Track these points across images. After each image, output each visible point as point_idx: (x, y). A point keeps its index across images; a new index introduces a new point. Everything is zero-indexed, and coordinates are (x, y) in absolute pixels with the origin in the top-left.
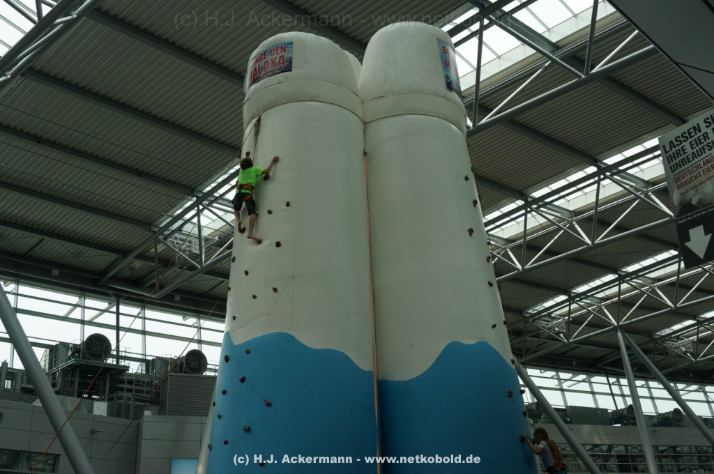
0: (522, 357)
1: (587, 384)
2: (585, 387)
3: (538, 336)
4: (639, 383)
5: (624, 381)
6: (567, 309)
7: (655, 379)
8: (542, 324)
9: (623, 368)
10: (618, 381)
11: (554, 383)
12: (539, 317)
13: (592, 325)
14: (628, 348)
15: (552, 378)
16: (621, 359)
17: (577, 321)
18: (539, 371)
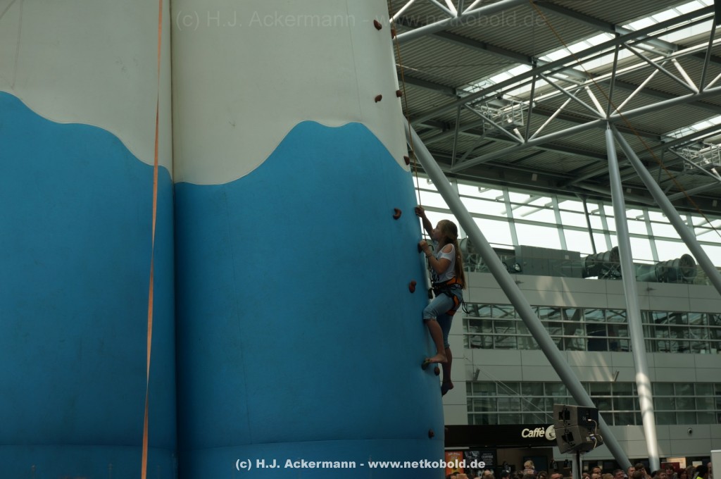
0: (450, 164)
1: (552, 212)
2: (549, 216)
3: (479, 131)
4: (632, 213)
5: (609, 210)
6: (529, 87)
7: (657, 207)
8: (486, 110)
9: (608, 189)
10: (601, 209)
11: (499, 209)
12: (483, 100)
13: (566, 117)
14: (621, 157)
15: (497, 200)
16: (607, 174)
17: (543, 110)
18: (477, 188)
